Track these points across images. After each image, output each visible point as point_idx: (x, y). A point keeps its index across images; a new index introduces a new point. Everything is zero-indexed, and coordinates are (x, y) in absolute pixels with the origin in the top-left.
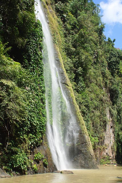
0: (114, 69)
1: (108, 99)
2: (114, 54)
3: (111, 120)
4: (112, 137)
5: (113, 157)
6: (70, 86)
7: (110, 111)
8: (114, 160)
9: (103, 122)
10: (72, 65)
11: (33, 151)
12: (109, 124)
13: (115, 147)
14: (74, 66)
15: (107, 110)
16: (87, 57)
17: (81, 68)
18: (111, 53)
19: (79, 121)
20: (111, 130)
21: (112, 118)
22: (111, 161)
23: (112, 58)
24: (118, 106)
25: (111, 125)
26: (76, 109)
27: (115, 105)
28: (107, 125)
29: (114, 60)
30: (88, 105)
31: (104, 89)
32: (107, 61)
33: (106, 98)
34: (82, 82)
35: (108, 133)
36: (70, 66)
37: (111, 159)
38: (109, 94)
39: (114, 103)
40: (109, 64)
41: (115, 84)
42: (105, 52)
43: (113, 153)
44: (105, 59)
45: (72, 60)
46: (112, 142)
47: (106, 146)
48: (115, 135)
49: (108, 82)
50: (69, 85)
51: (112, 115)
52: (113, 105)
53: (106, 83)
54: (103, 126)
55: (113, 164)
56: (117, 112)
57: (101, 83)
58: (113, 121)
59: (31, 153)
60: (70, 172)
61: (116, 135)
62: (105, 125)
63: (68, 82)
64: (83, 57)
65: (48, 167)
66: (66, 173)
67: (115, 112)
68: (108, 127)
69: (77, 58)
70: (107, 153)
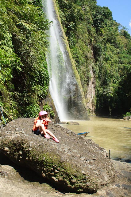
0: (99, 28)
1: (92, 56)
2: (100, 12)
3: (93, 76)
4: (93, 92)
5: (93, 110)
6: (66, 40)
7: (93, 68)
8: (94, 113)
9: (87, 78)
10: (65, 19)
11: (42, 103)
12: (92, 80)
13: (95, 102)
14: (67, 20)
15: (91, 66)
16: (79, 11)
17: (74, 23)
18: (97, 10)
19: (75, 75)
20: (93, 86)
21: (94, 74)
22: (91, 113)
23: (98, 15)
24: (100, 64)
25: (93, 81)
26: (72, 62)
27: (98, 63)
28: (90, 81)
29: (100, 18)
30: (78, 60)
31: (88, 46)
32: (93, 18)
33: (90, 54)
34: (73, 37)
35: (90, 88)
36: (62, 20)
37: (91, 112)
38: (93, 51)
39: (96, 60)
40: (94, 21)
41: (99, 42)
42: (91, 9)
43: (93, 107)
44: (91, 16)
45: (64, 14)
46: (92, 97)
47: (88, 100)
48: (95, 90)
49: (93, 39)
50: (65, 38)
51: (94, 71)
52: (96, 62)
53: (91, 40)
54: (87, 82)
55: (92, 116)
56: (98, 69)
57: (87, 40)
58: (95, 77)
59: (40, 104)
60: (77, 123)
61: (97, 90)
62: (88, 81)
63: (64, 35)
64: (76, 11)
65: (54, 118)
66: (73, 124)
67: (97, 69)
68: (91, 83)
69: (69, 12)
70: (88, 107)
